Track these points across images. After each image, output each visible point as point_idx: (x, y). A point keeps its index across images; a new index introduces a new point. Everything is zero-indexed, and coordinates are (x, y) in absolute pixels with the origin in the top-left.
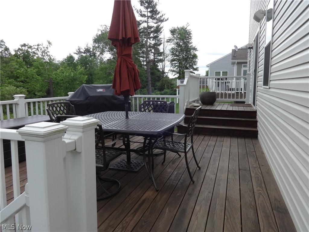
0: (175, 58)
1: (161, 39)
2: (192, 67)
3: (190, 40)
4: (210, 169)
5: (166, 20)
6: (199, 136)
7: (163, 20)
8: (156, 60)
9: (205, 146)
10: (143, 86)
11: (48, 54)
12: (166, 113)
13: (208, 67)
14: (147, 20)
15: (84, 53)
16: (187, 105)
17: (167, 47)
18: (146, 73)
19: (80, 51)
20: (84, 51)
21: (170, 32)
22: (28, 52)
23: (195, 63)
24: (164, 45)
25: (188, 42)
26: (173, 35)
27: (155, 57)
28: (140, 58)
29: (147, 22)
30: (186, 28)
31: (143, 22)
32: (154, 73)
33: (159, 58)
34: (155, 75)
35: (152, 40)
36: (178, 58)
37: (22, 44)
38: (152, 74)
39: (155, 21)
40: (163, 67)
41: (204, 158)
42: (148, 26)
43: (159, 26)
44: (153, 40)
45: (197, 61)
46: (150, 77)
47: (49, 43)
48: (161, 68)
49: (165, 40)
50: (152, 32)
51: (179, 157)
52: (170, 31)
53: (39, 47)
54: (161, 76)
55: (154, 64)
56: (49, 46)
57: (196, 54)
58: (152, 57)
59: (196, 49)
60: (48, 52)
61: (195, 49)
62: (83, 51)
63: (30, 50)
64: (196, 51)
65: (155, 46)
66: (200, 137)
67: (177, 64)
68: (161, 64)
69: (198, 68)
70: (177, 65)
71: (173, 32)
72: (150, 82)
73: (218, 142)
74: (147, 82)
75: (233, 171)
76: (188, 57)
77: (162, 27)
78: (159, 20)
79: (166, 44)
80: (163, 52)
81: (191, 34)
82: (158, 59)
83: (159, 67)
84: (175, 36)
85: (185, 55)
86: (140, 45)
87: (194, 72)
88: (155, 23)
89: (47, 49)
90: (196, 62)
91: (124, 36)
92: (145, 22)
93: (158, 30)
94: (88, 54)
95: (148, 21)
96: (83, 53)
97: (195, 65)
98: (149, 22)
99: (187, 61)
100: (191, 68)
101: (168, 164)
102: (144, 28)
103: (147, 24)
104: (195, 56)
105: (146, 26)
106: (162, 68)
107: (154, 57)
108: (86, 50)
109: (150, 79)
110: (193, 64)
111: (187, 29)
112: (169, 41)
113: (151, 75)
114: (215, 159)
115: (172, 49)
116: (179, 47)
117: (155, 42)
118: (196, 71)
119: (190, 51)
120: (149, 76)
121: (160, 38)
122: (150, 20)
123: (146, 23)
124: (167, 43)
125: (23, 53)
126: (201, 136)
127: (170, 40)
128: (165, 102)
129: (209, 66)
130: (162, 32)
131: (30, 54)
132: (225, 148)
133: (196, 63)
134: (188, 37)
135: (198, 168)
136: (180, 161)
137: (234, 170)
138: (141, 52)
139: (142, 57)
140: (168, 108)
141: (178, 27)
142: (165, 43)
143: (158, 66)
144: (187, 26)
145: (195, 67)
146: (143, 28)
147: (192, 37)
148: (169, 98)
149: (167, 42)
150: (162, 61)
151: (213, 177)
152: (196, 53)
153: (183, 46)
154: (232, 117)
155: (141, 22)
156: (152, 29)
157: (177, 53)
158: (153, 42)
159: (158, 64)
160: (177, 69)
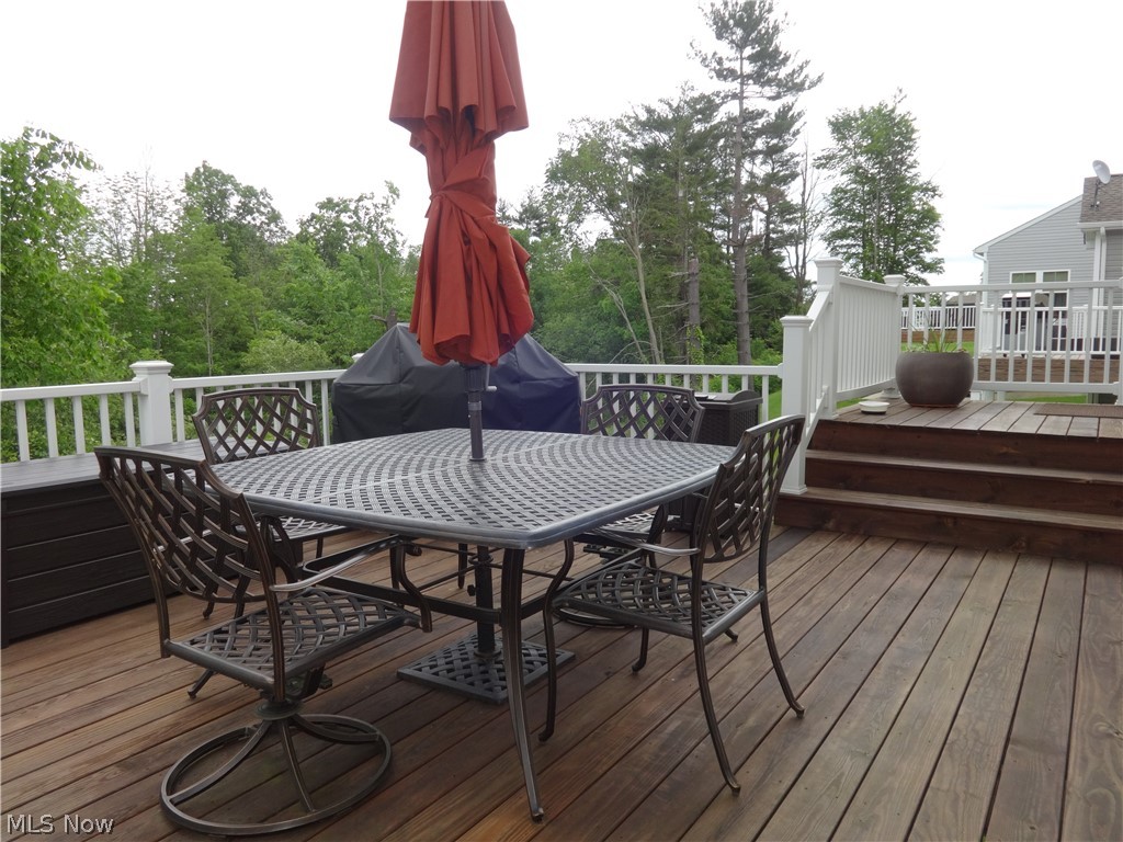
0: (849, 224)
1: (796, 159)
2: (917, 257)
3: (910, 155)
4: (853, 725)
5: (813, 85)
6: (867, 544)
7: (803, 83)
8: (773, 236)
9: (875, 597)
10: (719, 334)
11: (389, 226)
12: (688, 441)
13: (982, 254)
14: (738, 91)
15: (520, 221)
16: (824, 408)
17: (816, 188)
18: (733, 287)
19: (504, 213)
20: (521, 214)
21: (830, 129)
22: (339, 225)
23: (928, 243)
24: (805, 180)
25: (902, 162)
26: (842, 138)
27: (772, 226)
28: (715, 233)
29: (739, 96)
30: (893, 111)
31: (726, 97)
32: (762, 286)
33: (786, 227)
34: (766, 292)
35: (762, 163)
36: (860, 225)
37: (323, 199)
38: (755, 288)
39: (770, 91)
40: (800, 263)
41: (845, 657)
42: (743, 111)
43: (790, 108)
44: (764, 162)
45: (938, 237)
46: (746, 300)
47: (393, 190)
48: (794, 264)
49: (810, 161)
50: (759, 133)
51: (728, 644)
52: (830, 123)
53: (361, 204)
54: (792, 295)
55: (767, 251)
56: (391, 200)
57: (933, 208)
58: (758, 225)
59: (934, 190)
60: (389, 220)
61: (931, 190)
62: (517, 216)
63: (344, 218)
64: (933, 197)
65: (772, 186)
66: (868, 547)
67: (853, 250)
68: (792, 249)
69: (941, 261)
70: (854, 254)
71: (841, 127)
72: (746, 319)
73: (943, 578)
74: (736, 317)
75: (971, 743)
76: (899, 219)
77: (800, 115)
78: (785, 86)
79: (813, 173)
80: (803, 208)
81: (913, 131)
82: (782, 232)
83: (785, 264)
84: (850, 143)
85: (890, 214)
86: (717, 185)
87: (926, 276)
88: (770, 98)
89: (384, 211)
90: (931, 238)
91: (445, 102)
92: (734, 96)
93: (783, 125)
94: (532, 225)
95: (742, 92)
96: (516, 220)
97: (929, 250)
98: (746, 98)
99: (894, 236)
100: (914, 263)
101: (661, 672)
102: (731, 120)
103: (741, 104)
104: (929, 217)
105: (736, 112)
106: (797, 267)
107: (767, 227)
108: (525, 211)
109: (745, 306)
110: (919, 248)
111: (897, 112)
112: (825, 162)
113: (749, 291)
114: (896, 668)
115: (836, 191)
116: (863, 184)
117: (773, 169)
118: (934, 275)
119: (908, 198)
120: (743, 296)
121: (793, 156)
122: (752, 88)
123: (737, 102)
124: (816, 170)
125: (325, 227)
126: (873, 544)
127: (830, 158)
128: (688, 391)
129: (985, 250)
130: (798, 132)
131: (346, 232)
132: (969, 614)
133: (935, 243)
134: (900, 144)
135: (792, 713)
136: (726, 661)
137: (976, 740)
138: (719, 207)
139: (722, 227)
140: (698, 417)
141: (861, 110)
142: (809, 171)
143: (782, 259)
144: (897, 100)
145: (928, 257)
146: (724, 120)
147: (919, 143)
148: (721, 376)
149: (818, 168)
150: (796, 239)
151: (852, 768)
152: (935, 203)
153: (881, 178)
154: (1033, 464)
155: (718, 101)
156: (760, 123)
157: (857, 208)
158: (761, 169)
159: (784, 253)
160: (855, 266)
